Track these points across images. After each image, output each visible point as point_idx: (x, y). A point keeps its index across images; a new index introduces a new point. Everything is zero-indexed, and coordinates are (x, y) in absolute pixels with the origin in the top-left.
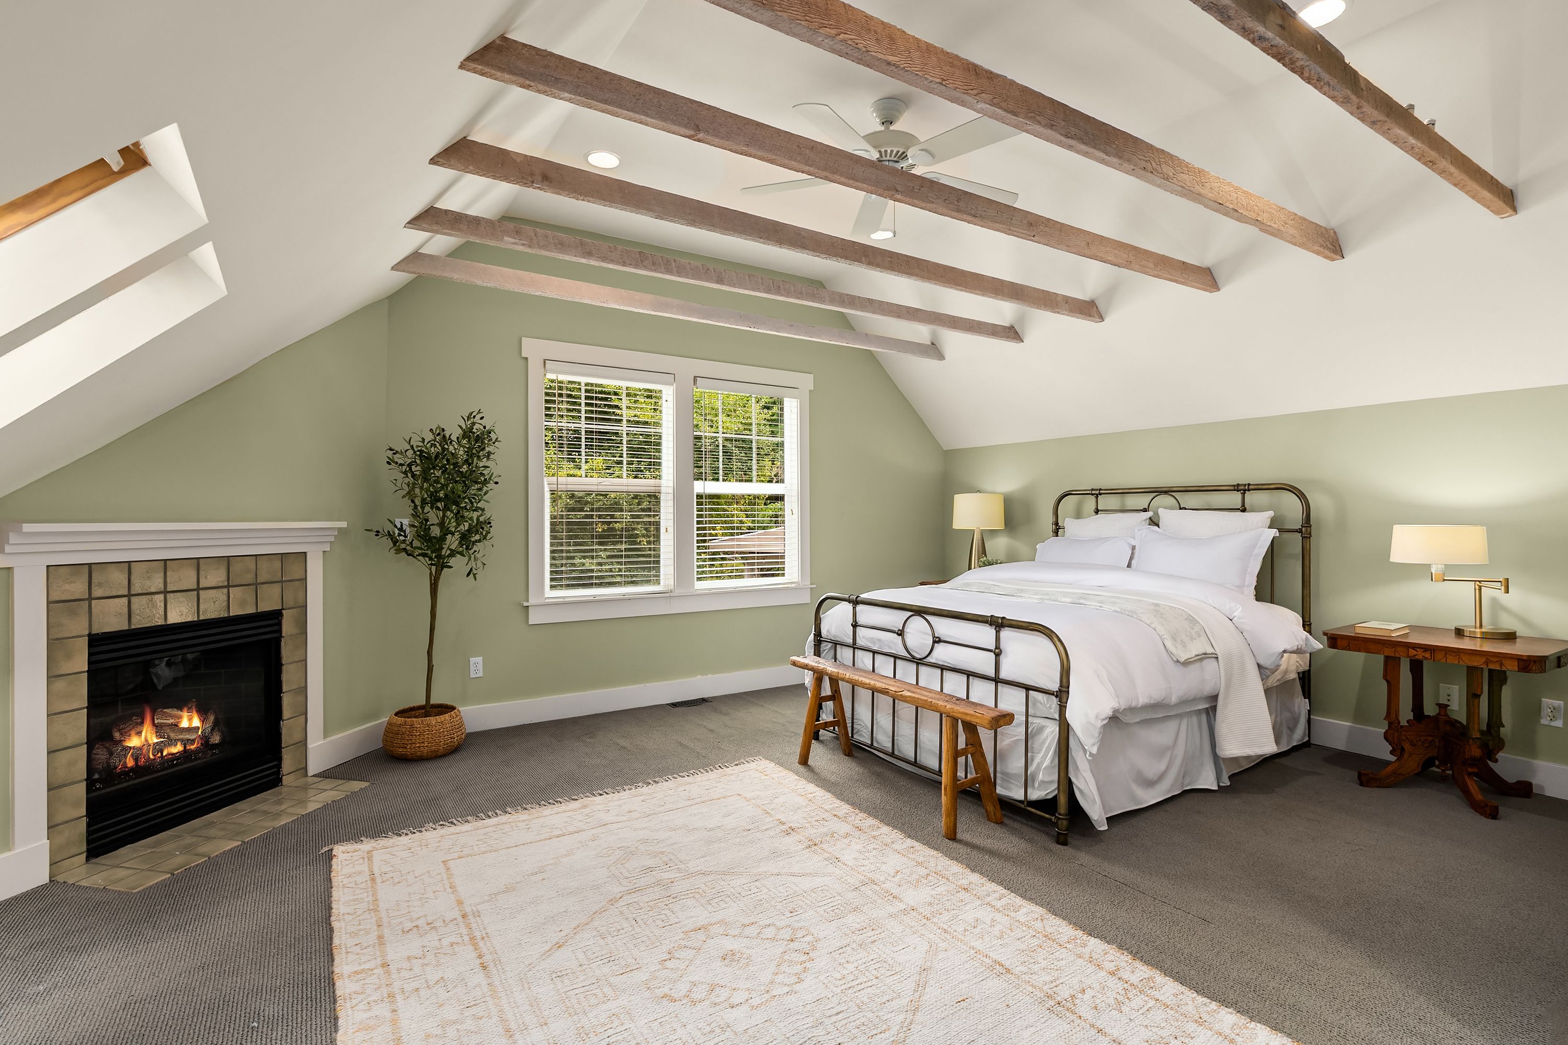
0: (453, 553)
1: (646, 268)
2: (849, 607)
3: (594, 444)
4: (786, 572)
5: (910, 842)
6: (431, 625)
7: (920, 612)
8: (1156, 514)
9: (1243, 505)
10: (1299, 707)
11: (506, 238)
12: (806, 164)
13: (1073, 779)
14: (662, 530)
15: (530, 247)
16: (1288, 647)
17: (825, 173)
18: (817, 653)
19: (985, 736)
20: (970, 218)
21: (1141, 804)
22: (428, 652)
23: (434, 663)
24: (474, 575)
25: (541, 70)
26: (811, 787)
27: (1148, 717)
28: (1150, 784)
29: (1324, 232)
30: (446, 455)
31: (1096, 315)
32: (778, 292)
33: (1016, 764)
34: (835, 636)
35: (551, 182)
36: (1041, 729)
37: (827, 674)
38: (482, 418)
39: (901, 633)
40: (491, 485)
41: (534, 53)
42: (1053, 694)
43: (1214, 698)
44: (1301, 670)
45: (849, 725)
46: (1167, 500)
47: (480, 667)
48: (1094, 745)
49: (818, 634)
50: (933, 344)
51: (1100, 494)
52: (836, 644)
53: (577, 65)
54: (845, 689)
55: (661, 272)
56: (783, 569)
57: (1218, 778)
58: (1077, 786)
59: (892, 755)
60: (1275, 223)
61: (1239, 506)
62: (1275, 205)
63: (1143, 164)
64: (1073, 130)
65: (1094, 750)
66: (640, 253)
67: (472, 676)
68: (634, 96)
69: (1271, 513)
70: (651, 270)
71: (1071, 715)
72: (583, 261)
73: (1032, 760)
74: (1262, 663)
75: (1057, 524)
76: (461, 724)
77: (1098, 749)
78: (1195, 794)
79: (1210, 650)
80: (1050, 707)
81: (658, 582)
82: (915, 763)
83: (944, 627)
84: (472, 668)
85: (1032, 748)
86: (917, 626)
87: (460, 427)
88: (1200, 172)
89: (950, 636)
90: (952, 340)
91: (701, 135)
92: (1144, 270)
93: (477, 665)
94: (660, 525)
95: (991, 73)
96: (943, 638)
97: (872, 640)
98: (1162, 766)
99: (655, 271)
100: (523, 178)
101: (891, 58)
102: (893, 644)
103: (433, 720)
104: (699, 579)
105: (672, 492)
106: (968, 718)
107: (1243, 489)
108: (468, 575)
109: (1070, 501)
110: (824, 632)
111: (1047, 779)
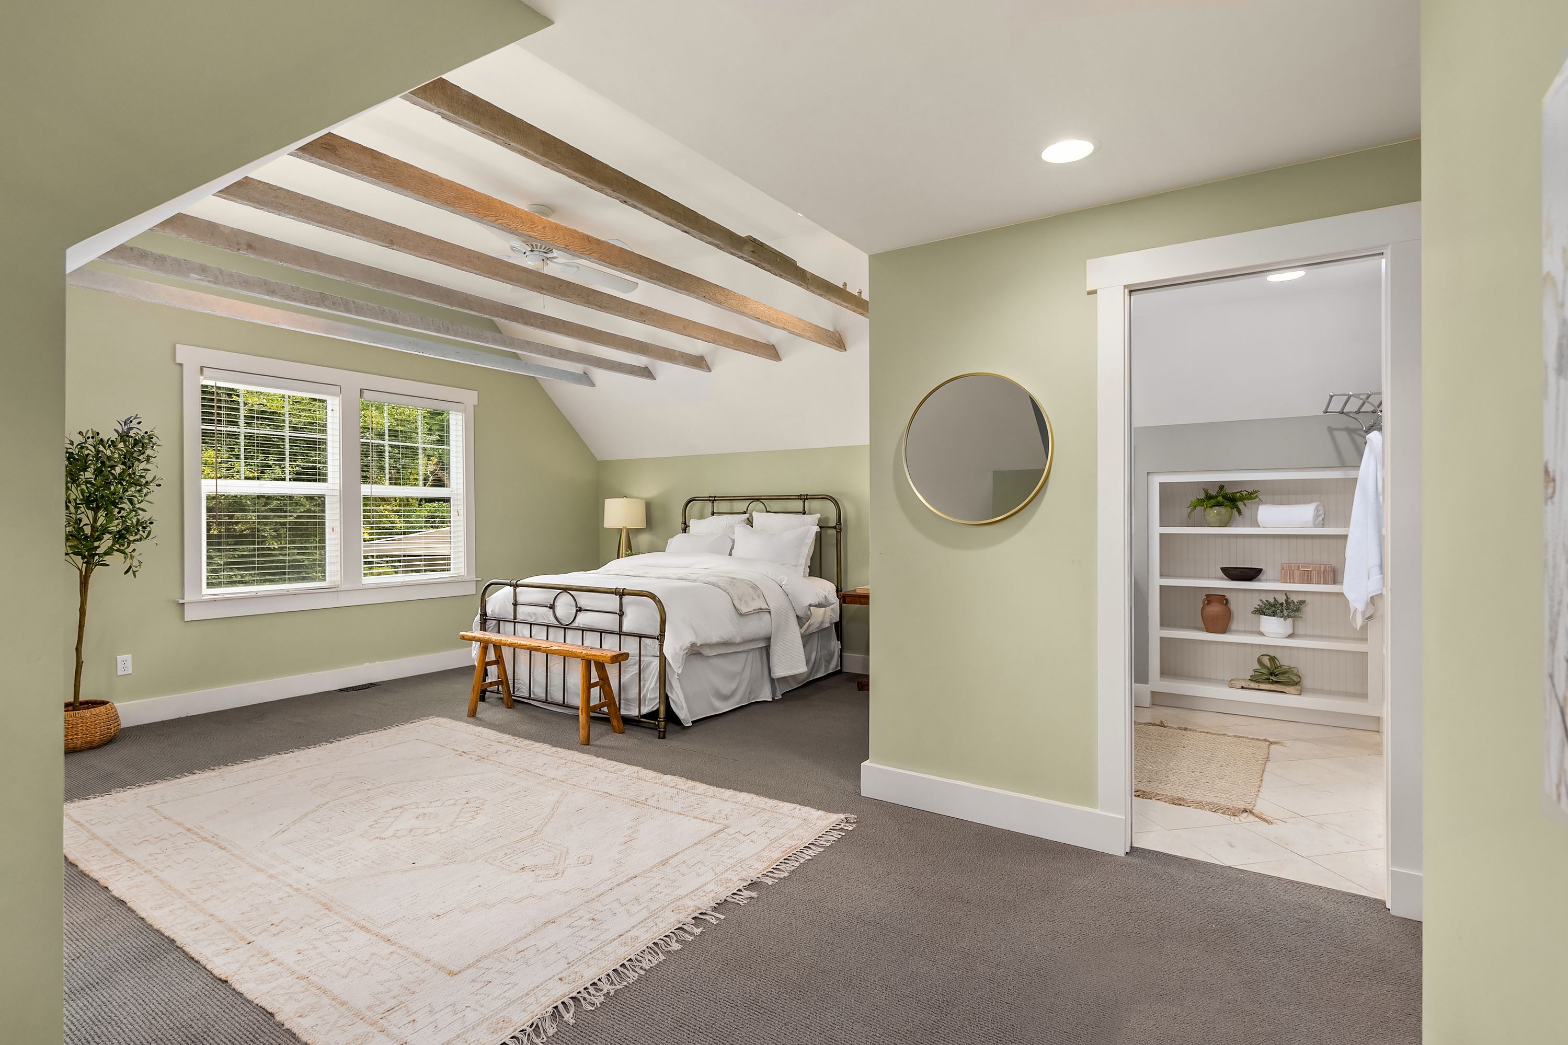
0: (108, 552)
1: (326, 306)
2: (511, 589)
3: (256, 448)
4: (452, 567)
5: (555, 749)
6: (80, 622)
7: (566, 589)
8: (751, 515)
9: (804, 510)
10: (834, 648)
11: (192, 275)
12: (474, 269)
13: (669, 694)
14: (328, 530)
15: (215, 283)
16: (812, 602)
17: (488, 275)
18: (483, 628)
19: (612, 672)
20: (597, 308)
21: (719, 711)
22: (76, 649)
23: (83, 660)
24: (134, 572)
25: (273, 199)
26: (479, 729)
27: (723, 652)
28: (725, 698)
29: (832, 334)
30: (101, 457)
31: (705, 367)
32: (447, 332)
33: (633, 693)
34: (498, 615)
35: (255, 250)
36: (649, 664)
37: (492, 642)
38: (139, 423)
39: (552, 607)
40: (152, 486)
41: (267, 187)
42: (655, 638)
43: (769, 639)
44: (834, 621)
45: (511, 685)
46: (759, 505)
47: (129, 664)
48: (679, 667)
49: (484, 614)
50: (585, 373)
51: (715, 500)
52: (500, 621)
53: (300, 196)
54: (507, 653)
55: (341, 311)
56: (449, 564)
57: (774, 693)
58: (673, 701)
59: (546, 702)
60: (797, 329)
61: (801, 510)
62: (797, 318)
63: (704, 294)
64: (655, 275)
65: (680, 672)
66: (321, 293)
67: (119, 674)
68: (344, 219)
69: (818, 516)
70: (332, 309)
71: (667, 651)
72: (267, 297)
73: (644, 687)
74: (798, 614)
75: (685, 523)
76: (116, 718)
77: (682, 671)
78: (759, 705)
79: (765, 606)
80: (654, 647)
81: (323, 579)
82: (563, 705)
83: (585, 600)
84: (120, 666)
85: (644, 677)
86: (564, 599)
87: (116, 431)
88: (744, 298)
89: (588, 606)
90: (599, 375)
91: (395, 247)
92: (726, 345)
93: (125, 663)
94: (325, 525)
95: (599, 240)
96: (583, 608)
97: (529, 615)
98: (733, 686)
99: (335, 310)
100: (230, 246)
101: (531, 234)
102: (546, 616)
103: (87, 713)
104: (365, 575)
105: (339, 494)
106: (597, 658)
107: (804, 498)
108: (126, 572)
109: (696, 506)
110: (489, 612)
111: (653, 696)
